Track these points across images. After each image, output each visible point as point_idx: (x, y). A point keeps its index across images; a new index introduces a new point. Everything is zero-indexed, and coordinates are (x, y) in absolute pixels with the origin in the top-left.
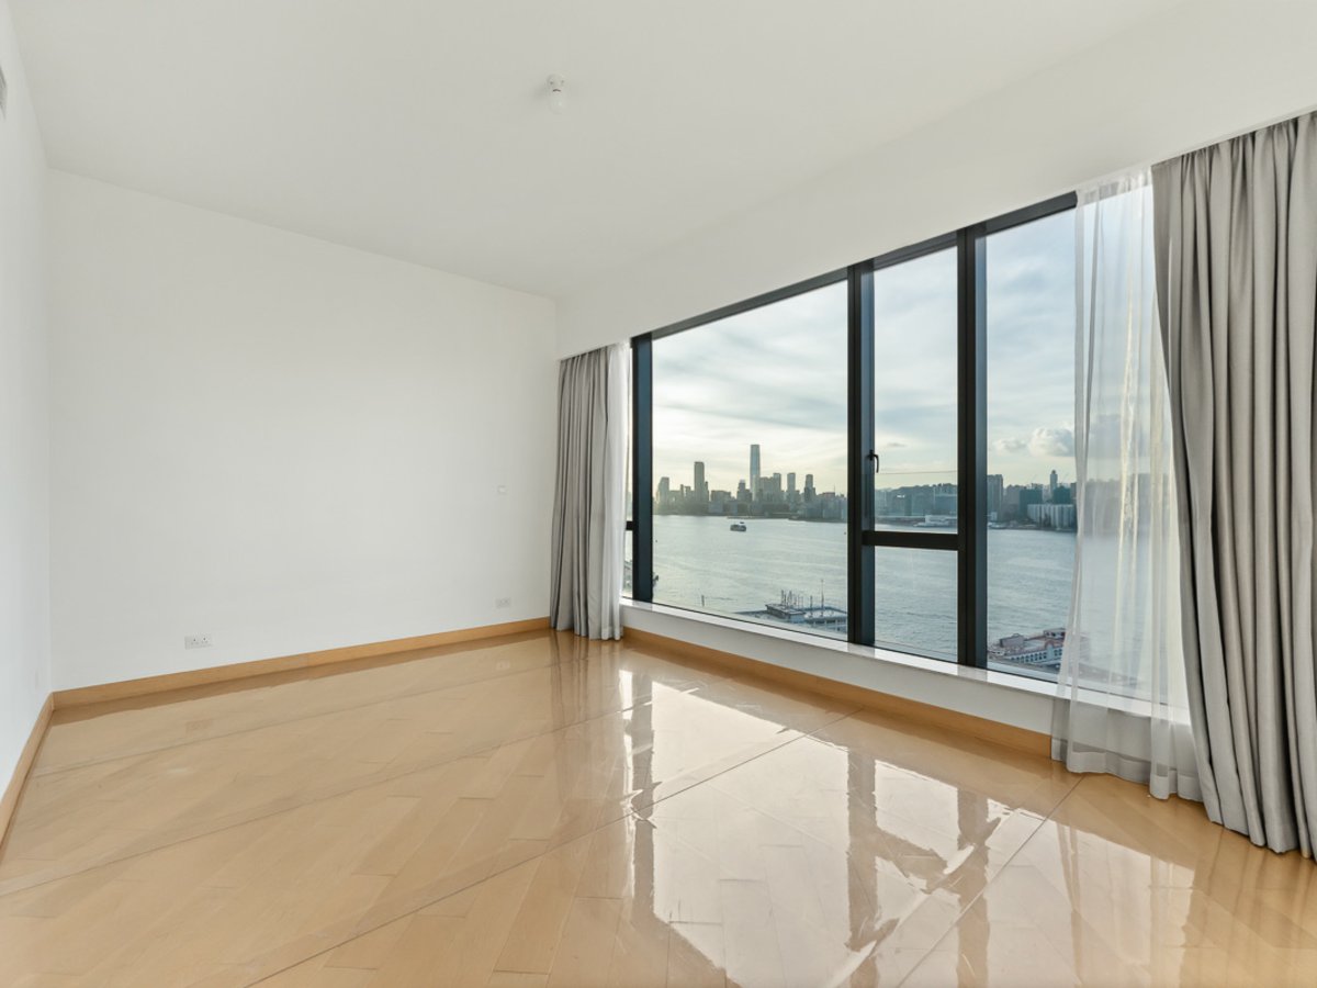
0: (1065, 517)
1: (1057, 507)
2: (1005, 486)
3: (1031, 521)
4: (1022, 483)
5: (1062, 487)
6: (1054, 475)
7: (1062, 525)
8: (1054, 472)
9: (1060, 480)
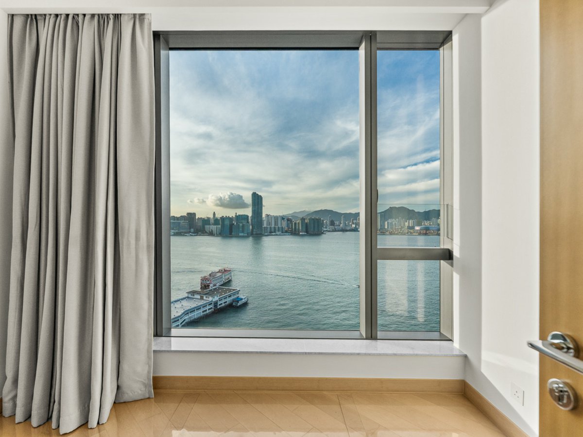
0: (218, 230)
1: (215, 226)
2: (197, 218)
3: (206, 232)
4: (203, 217)
5: (217, 219)
6: (214, 214)
7: (217, 234)
8: (214, 212)
9: (216, 216)
